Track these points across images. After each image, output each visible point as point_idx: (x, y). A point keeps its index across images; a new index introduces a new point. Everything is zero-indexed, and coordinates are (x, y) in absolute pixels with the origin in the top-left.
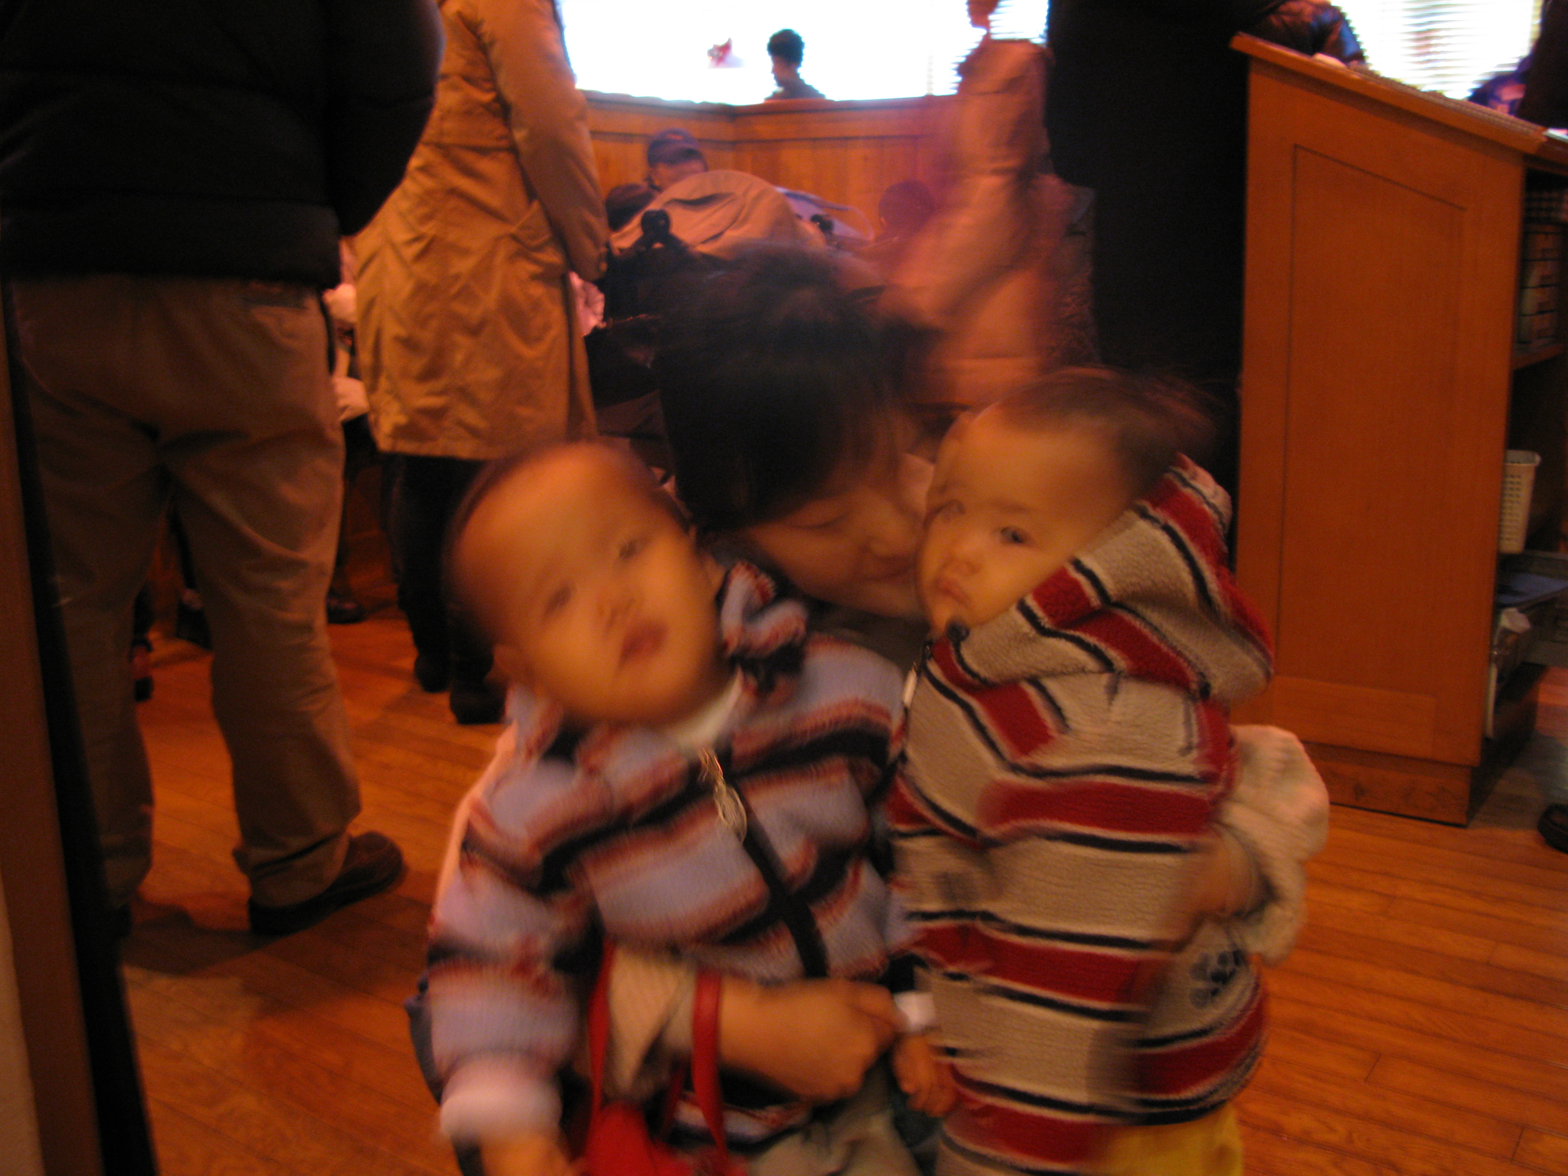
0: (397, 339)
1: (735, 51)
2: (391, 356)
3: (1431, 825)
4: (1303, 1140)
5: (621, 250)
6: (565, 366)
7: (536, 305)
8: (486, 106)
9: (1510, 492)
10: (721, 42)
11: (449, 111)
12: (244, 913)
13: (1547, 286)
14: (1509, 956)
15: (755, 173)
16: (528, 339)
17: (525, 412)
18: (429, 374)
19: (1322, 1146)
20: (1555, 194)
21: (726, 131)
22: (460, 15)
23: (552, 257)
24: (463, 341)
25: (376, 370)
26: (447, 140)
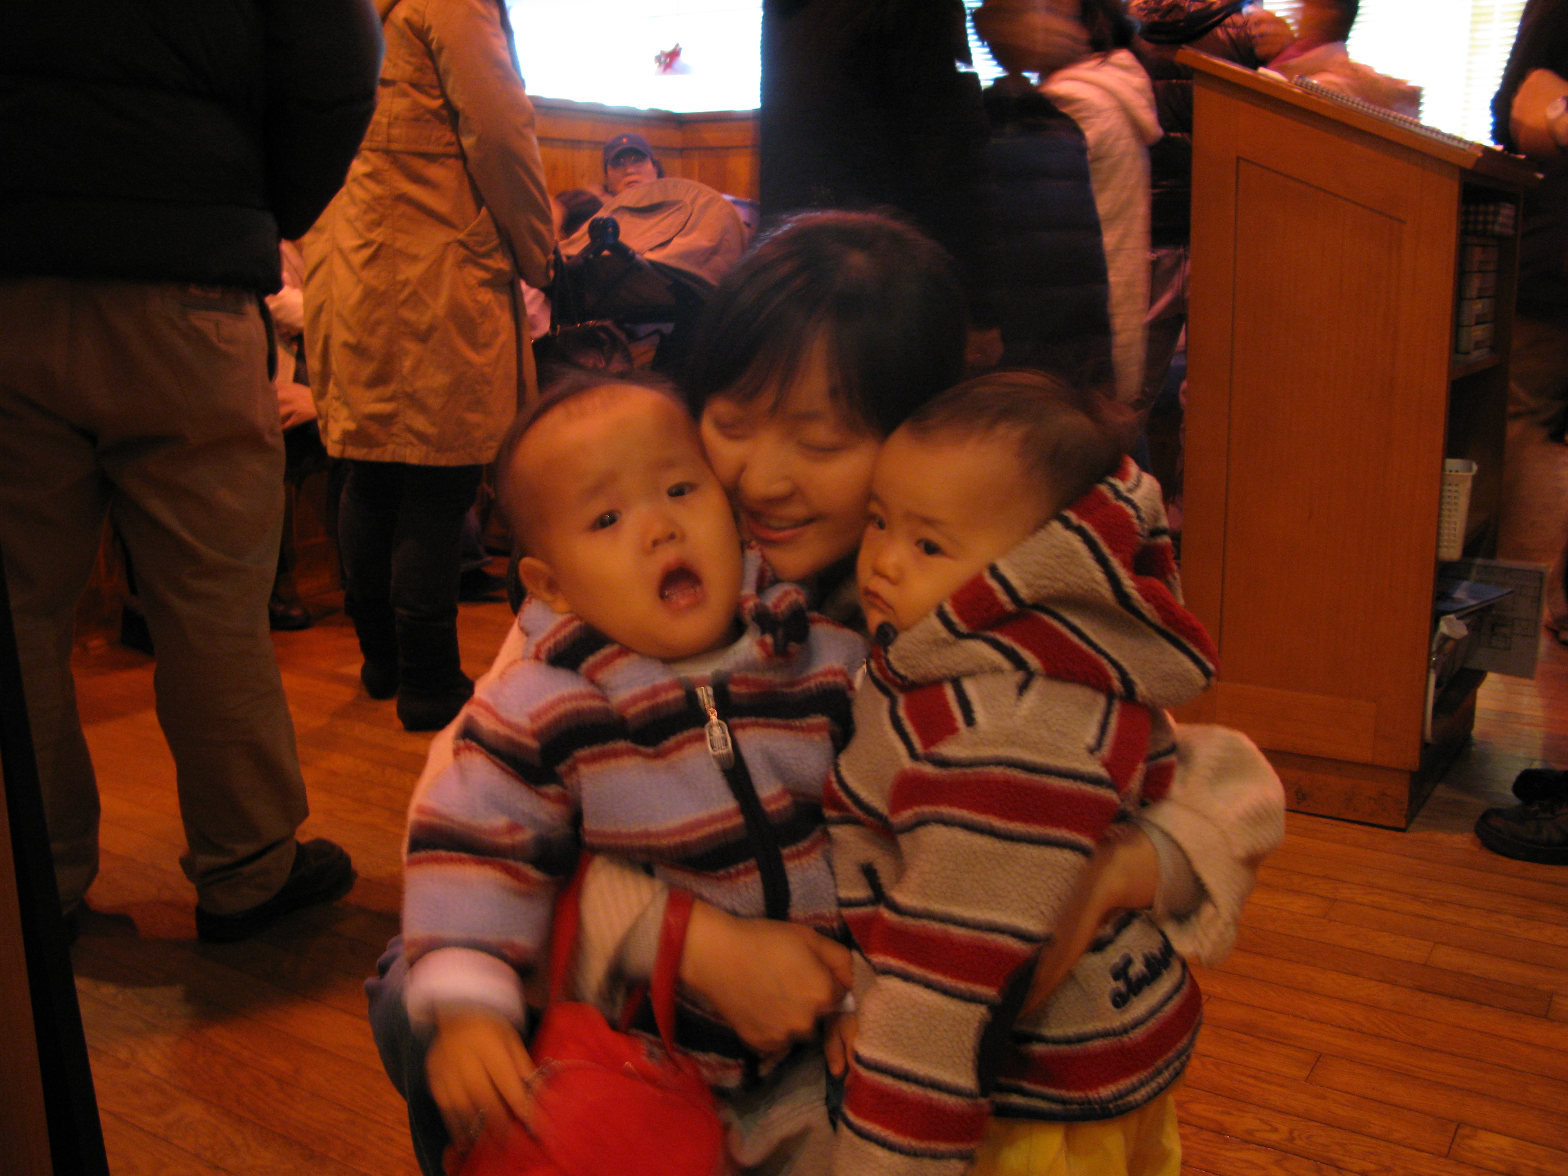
0: (346, 345)
1: (683, 58)
2: (339, 361)
3: (1370, 829)
4: (1247, 1140)
5: (569, 257)
6: (514, 372)
7: (485, 312)
8: (435, 113)
9: (1448, 500)
10: (669, 49)
11: (396, 118)
12: (193, 922)
13: (1484, 297)
14: (1446, 957)
15: (702, 180)
16: (476, 345)
17: (473, 418)
18: (378, 380)
19: (1264, 1145)
20: (1491, 208)
21: (675, 138)
22: (407, 21)
23: (501, 263)
24: (412, 346)
25: (325, 376)
26: (394, 146)
